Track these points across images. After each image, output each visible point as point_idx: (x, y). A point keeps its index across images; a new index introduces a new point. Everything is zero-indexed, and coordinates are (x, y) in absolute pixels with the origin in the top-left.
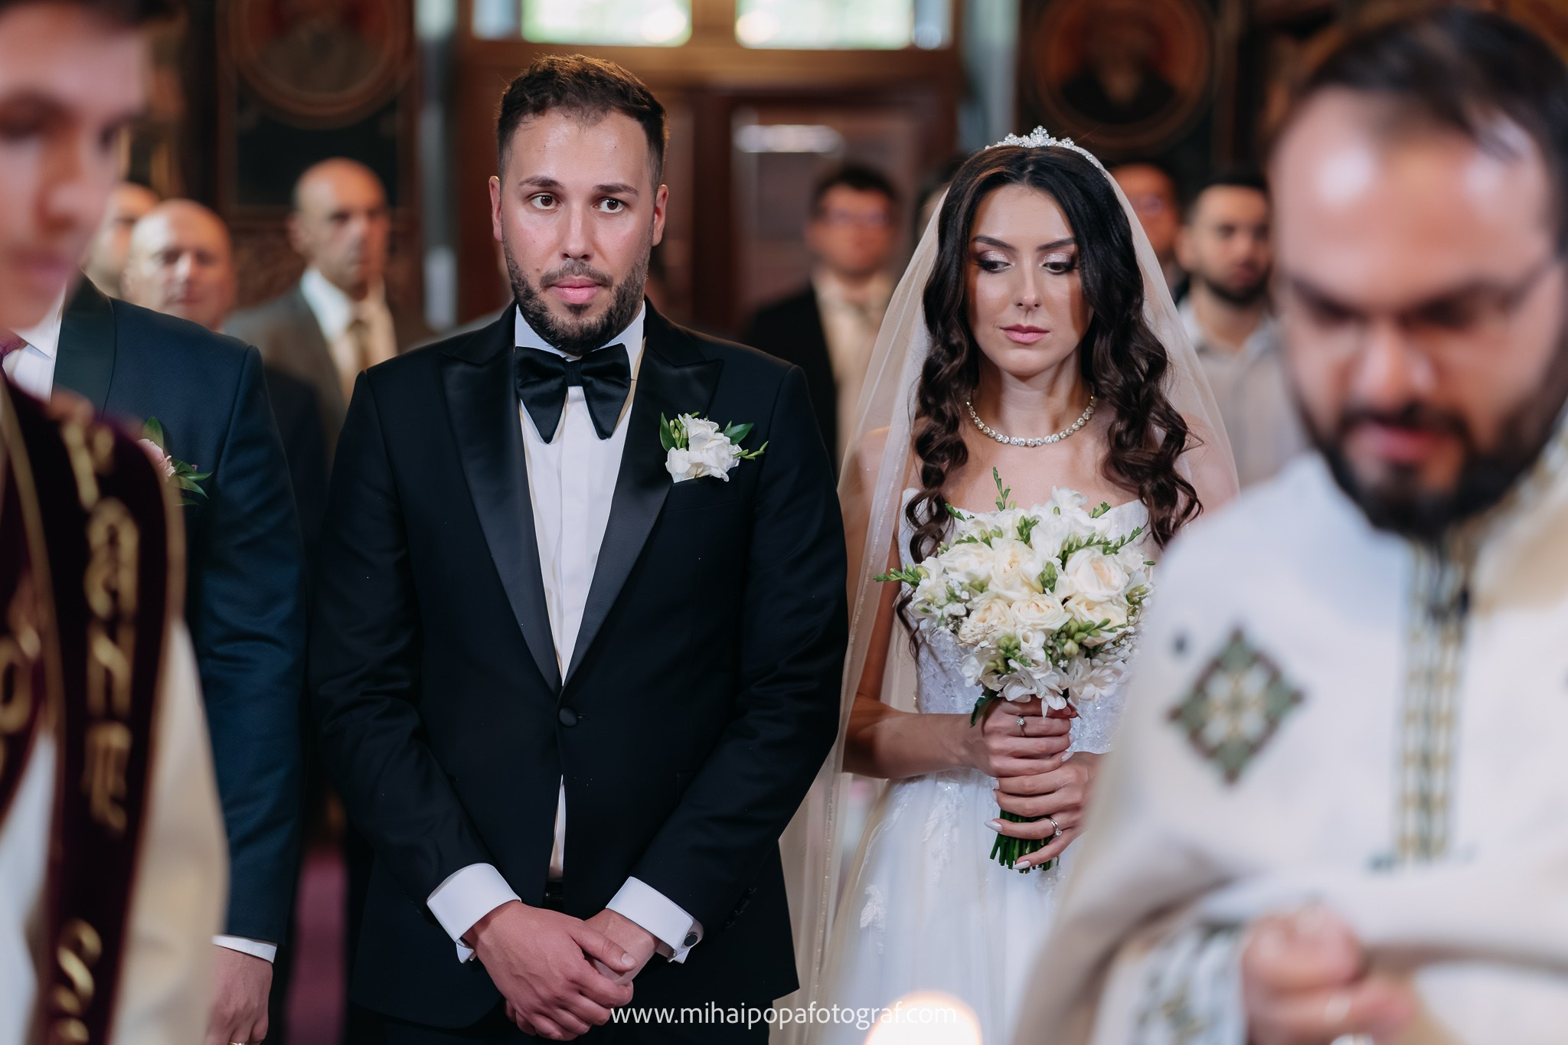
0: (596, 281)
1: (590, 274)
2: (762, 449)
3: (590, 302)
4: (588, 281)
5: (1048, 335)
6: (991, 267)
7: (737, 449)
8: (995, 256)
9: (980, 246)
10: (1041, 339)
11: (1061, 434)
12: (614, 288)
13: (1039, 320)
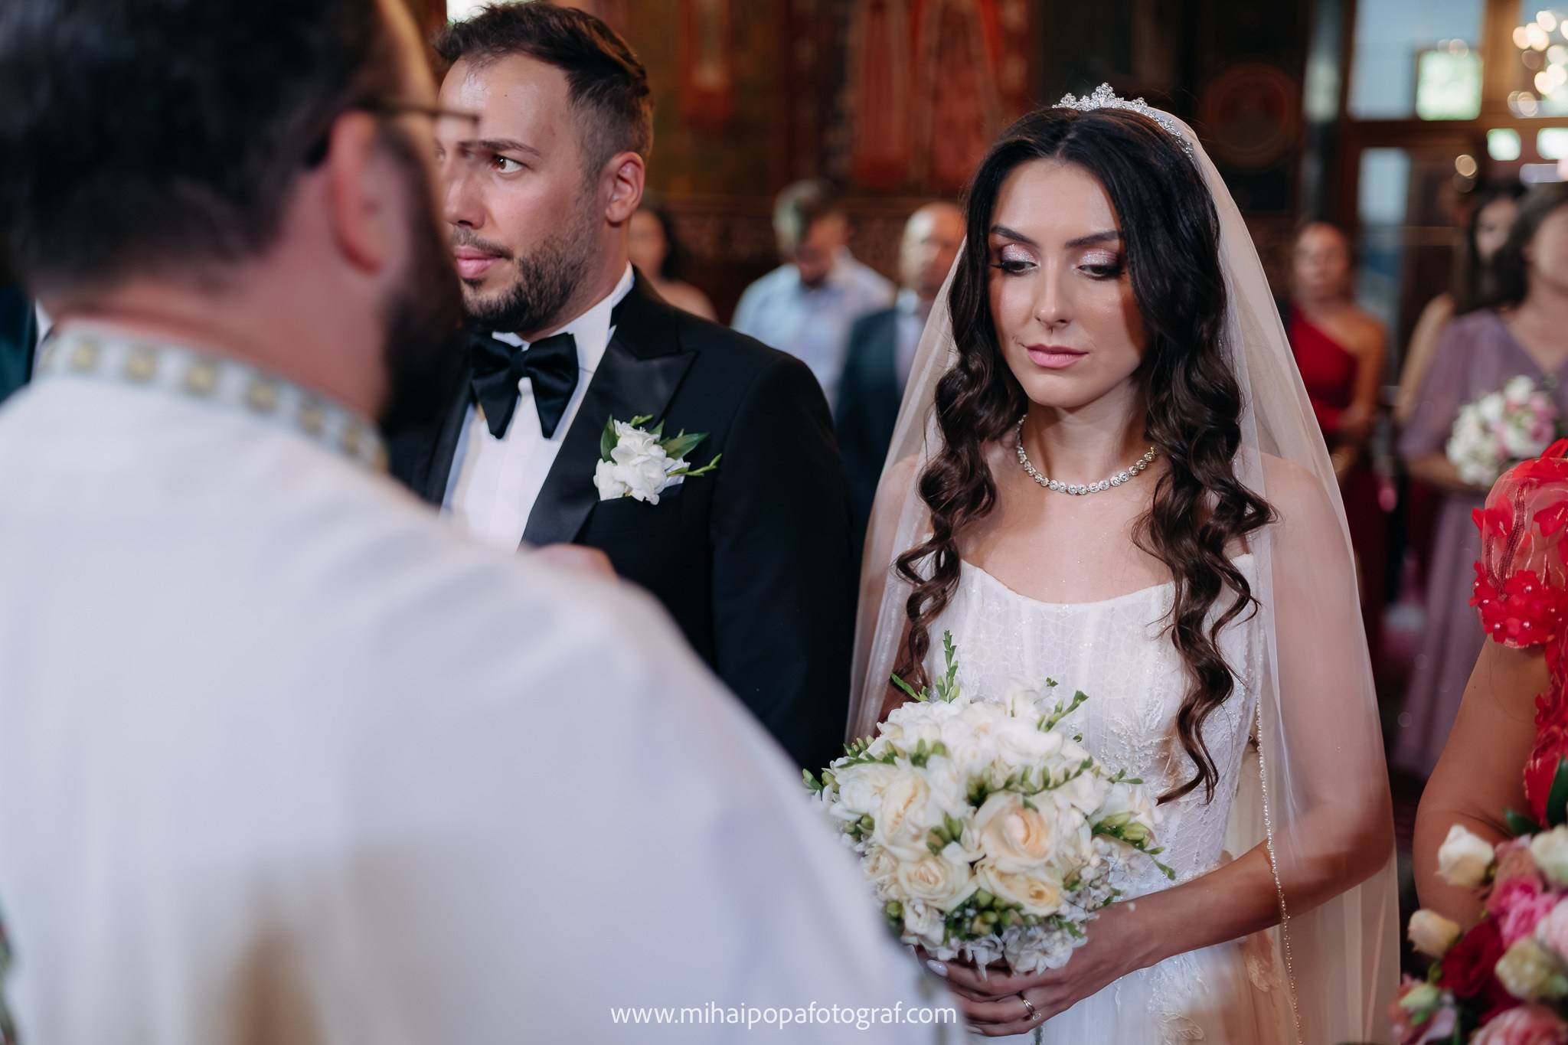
0: (488, 252)
1: (477, 244)
2: (712, 465)
3: (481, 276)
4: (475, 252)
5: (1086, 358)
6: (1014, 268)
7: (681, 464)
8: (1015, 253)
9: (999, 239)
10: (1076, 362)
11: (1114, 478)
12: (516, 261)
13: (1071, 339)
